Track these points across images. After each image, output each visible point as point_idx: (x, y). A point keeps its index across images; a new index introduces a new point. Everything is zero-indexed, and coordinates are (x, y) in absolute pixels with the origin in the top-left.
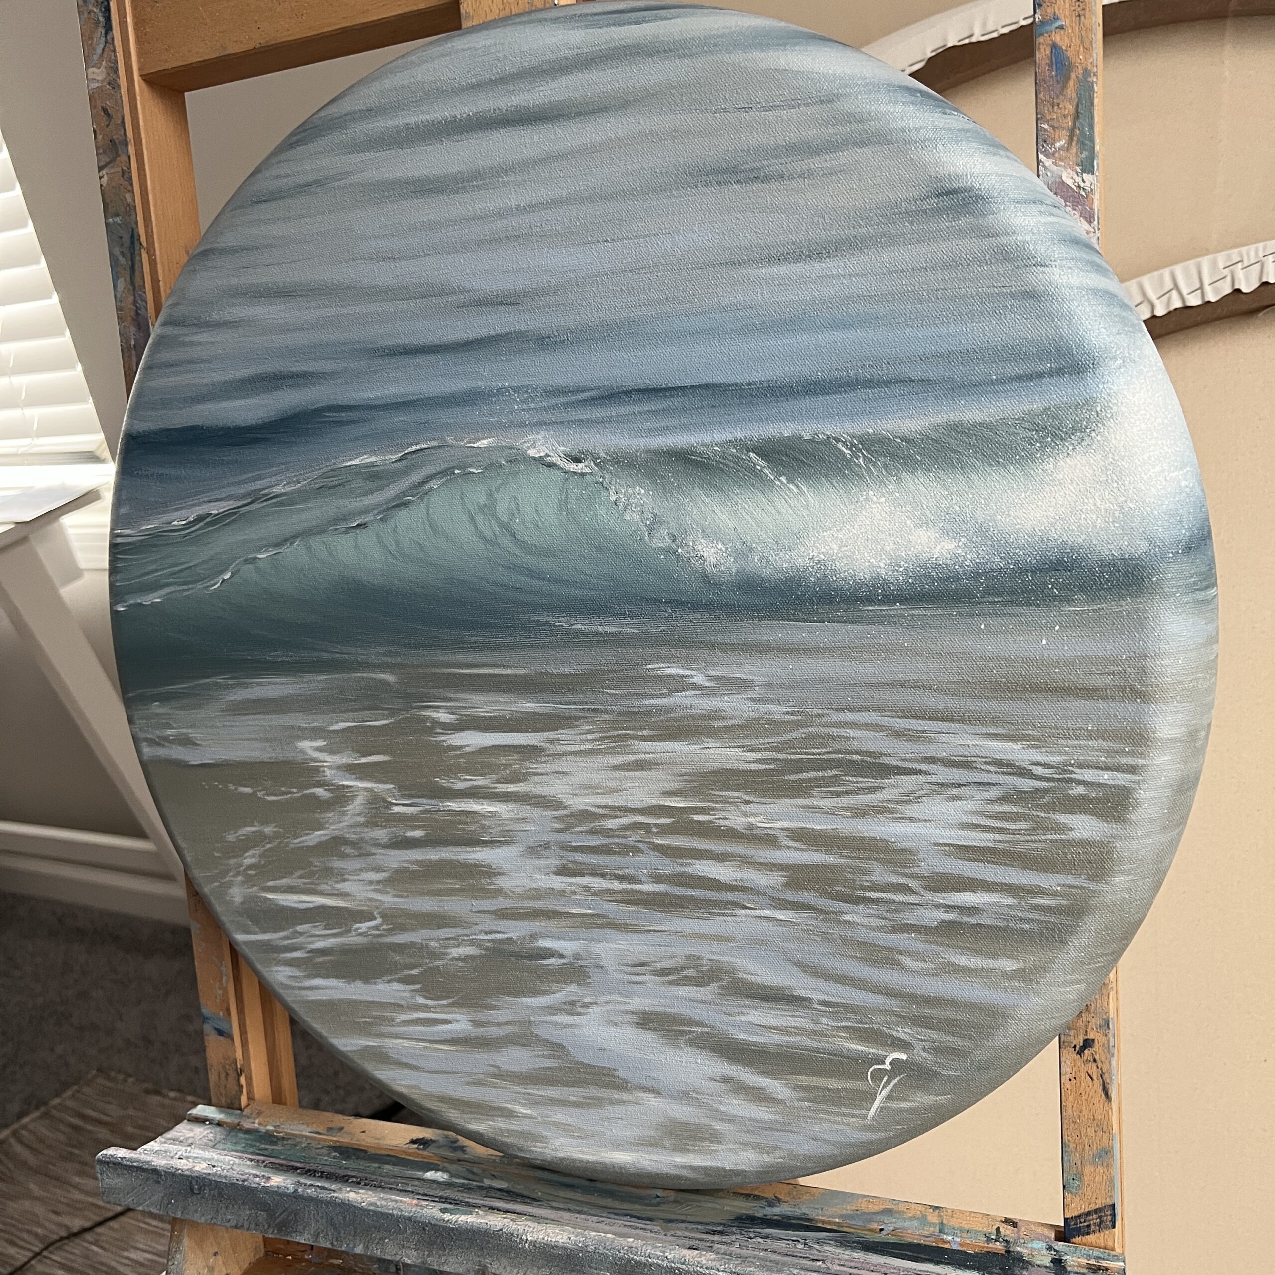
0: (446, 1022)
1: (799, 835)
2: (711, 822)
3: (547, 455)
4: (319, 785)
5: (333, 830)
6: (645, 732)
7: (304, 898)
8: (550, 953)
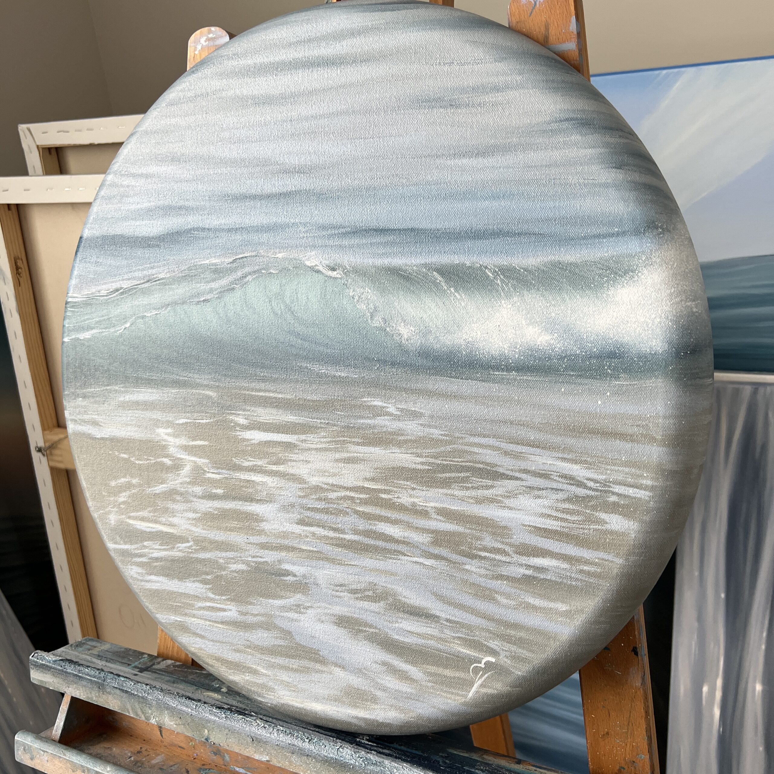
0: (224, 610)
1: (442, 512)
2: (390, 499)
3: (316, 265)
4: (167, 456)
5: (171, 485)
6: (356, 440)
7: (151, 525)
8: (287, 573)
